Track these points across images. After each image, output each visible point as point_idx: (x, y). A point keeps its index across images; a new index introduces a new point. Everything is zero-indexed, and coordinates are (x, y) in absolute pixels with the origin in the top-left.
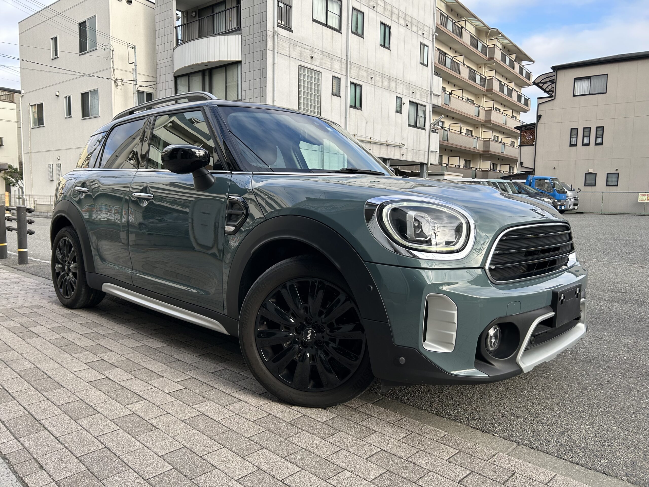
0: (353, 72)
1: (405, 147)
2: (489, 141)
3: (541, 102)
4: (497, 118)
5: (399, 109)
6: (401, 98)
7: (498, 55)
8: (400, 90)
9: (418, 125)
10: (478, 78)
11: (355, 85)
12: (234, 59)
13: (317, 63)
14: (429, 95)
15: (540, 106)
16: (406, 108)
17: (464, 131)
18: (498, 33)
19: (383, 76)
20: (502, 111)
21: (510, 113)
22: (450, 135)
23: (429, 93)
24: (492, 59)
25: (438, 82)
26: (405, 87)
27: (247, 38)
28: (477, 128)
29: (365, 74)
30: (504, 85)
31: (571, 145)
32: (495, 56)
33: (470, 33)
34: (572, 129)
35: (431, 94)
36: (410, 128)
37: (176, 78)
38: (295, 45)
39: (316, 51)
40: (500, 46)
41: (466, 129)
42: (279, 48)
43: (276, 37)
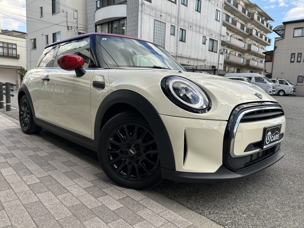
0: (182, 23)
1: (207, 61)
2: (250, 60)
3: (277, 40)
4: (254, 48)
5: (204, 42)
6: (205, 37)
7: (256, 17)
8: (205, 33)
9: (213, 50)
10: (245, 28)
11: (182, 30)
12: (123, 16)
13: (164, 19)
14: (219, 36)
15: (276, 42)
16: (208, 42)
17: (237, 55)
18: (256, 6)
19: (196, 26)
20: (257, 45)
21: (261, 46)
22: (230, 56)
23: (219, 34)
24: (252, 19)
25: (224, 29)
26: (207, 31)
27: (129, 6)
28: (244, 53)
29: (187, 25)
30: (258, 32)
31: (291, 62)
32: (254, 18)
33: (242, 6)
34: (292, 54)
35: (220, 35)
36: (209, 52)
37: (96, 26)
38: (153, 9)
39: (163, 12)
40: (256, 12)
41: (238, 54)
42: (145, 11)
43: (143, 5)
